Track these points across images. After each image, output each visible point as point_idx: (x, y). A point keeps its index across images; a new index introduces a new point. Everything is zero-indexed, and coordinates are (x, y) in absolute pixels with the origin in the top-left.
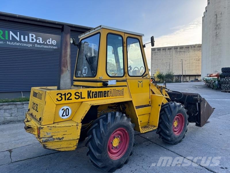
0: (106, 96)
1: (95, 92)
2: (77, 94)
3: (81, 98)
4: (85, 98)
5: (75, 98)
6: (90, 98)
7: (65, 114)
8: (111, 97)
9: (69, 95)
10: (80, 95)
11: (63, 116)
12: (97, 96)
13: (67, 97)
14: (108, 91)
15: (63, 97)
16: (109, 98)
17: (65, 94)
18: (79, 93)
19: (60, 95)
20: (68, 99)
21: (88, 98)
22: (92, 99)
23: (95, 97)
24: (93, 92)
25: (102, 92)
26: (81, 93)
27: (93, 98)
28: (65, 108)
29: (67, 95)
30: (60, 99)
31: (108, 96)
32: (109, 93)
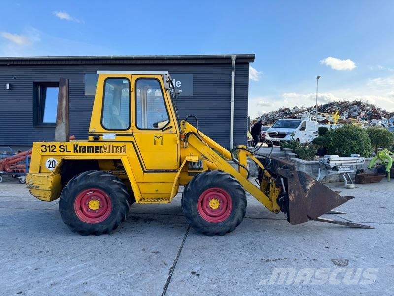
0: (98, 152)
1: (83, 146)
2: (62, 147)
3: (66, 152)
4: (70, 152)
5: (60, 151)
6: (77, 152)
7: (51, 166)
8: (105, 154)
9: (53, 147)
10: (65, 148)
11: (49, 167)
12: (85, 151)
13: (51, 149)
14: (101, 147)
15: (48, 148)
16: (102, 154)
17: (49, 146)
18: (64, 146)
19: (44, 147)
20: (52, 151)
21: (75, 152)
22: (79, 154)
23: (83, 152)
24: (80, 147)
25: (92, 147)
26: (66, 146)
27: (80, 152)
28: (52, 159)
29: (52, 147)
30: (44, 150)
31: (101, 152)
32: (102, 148)
